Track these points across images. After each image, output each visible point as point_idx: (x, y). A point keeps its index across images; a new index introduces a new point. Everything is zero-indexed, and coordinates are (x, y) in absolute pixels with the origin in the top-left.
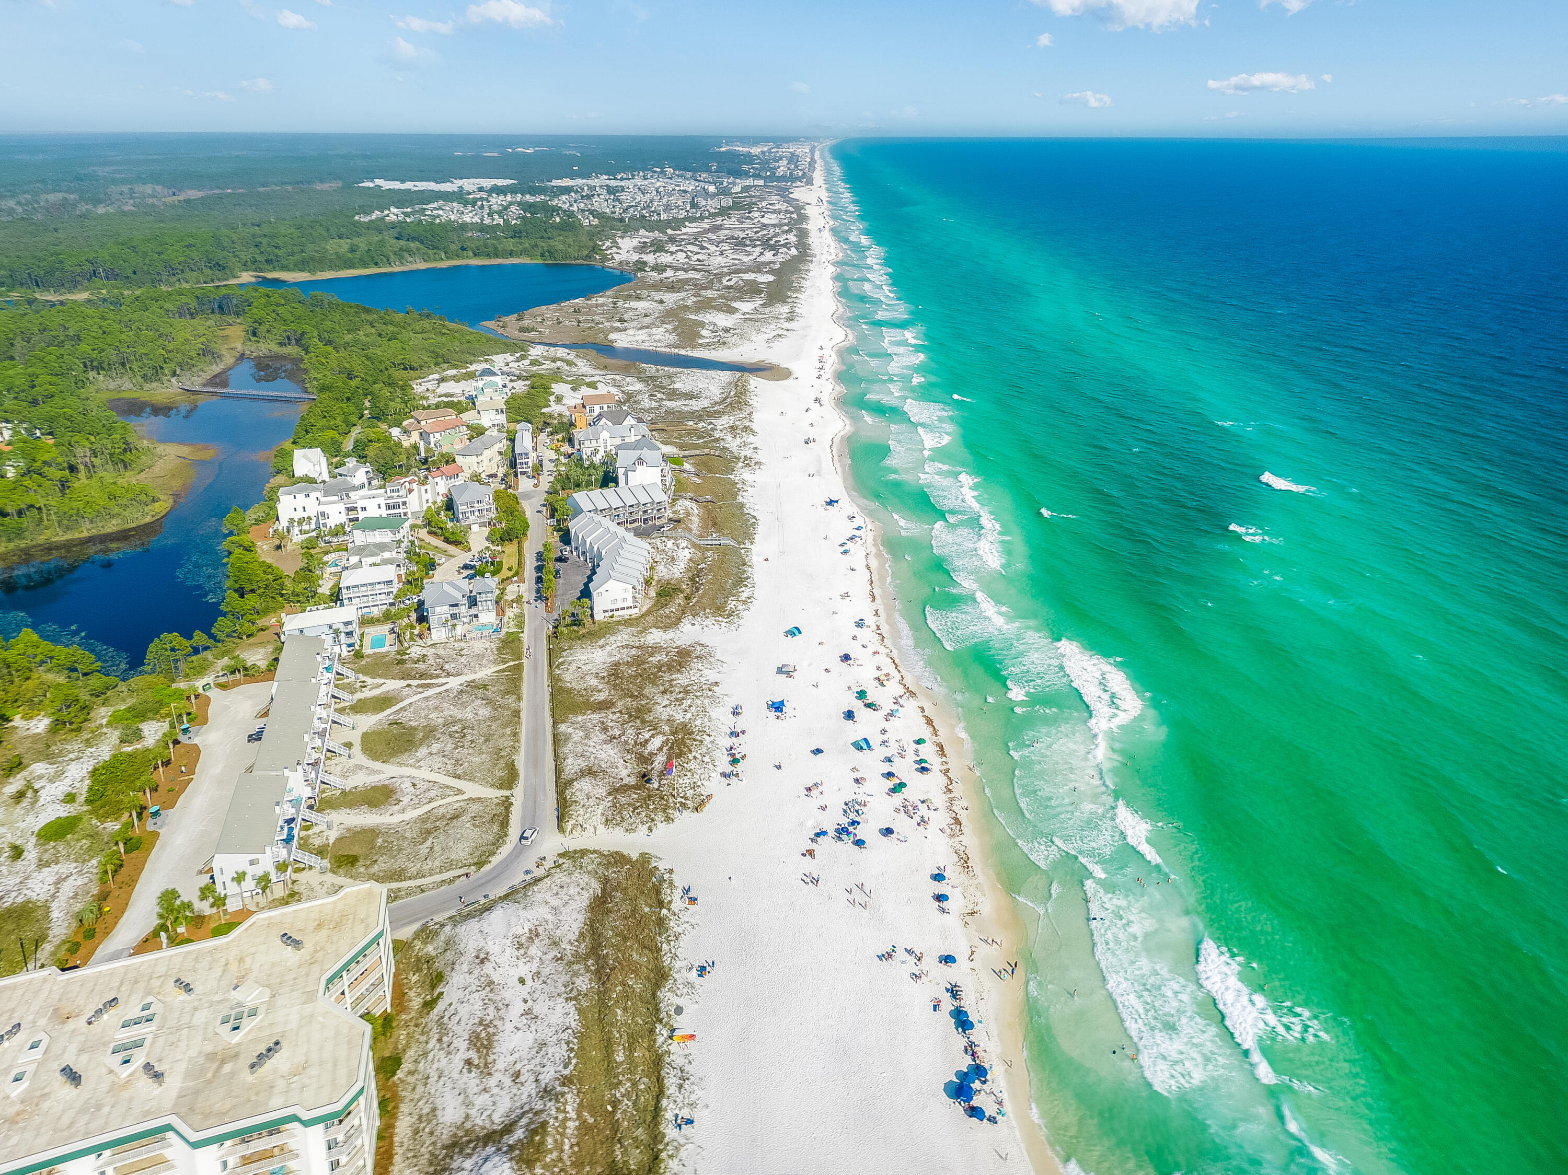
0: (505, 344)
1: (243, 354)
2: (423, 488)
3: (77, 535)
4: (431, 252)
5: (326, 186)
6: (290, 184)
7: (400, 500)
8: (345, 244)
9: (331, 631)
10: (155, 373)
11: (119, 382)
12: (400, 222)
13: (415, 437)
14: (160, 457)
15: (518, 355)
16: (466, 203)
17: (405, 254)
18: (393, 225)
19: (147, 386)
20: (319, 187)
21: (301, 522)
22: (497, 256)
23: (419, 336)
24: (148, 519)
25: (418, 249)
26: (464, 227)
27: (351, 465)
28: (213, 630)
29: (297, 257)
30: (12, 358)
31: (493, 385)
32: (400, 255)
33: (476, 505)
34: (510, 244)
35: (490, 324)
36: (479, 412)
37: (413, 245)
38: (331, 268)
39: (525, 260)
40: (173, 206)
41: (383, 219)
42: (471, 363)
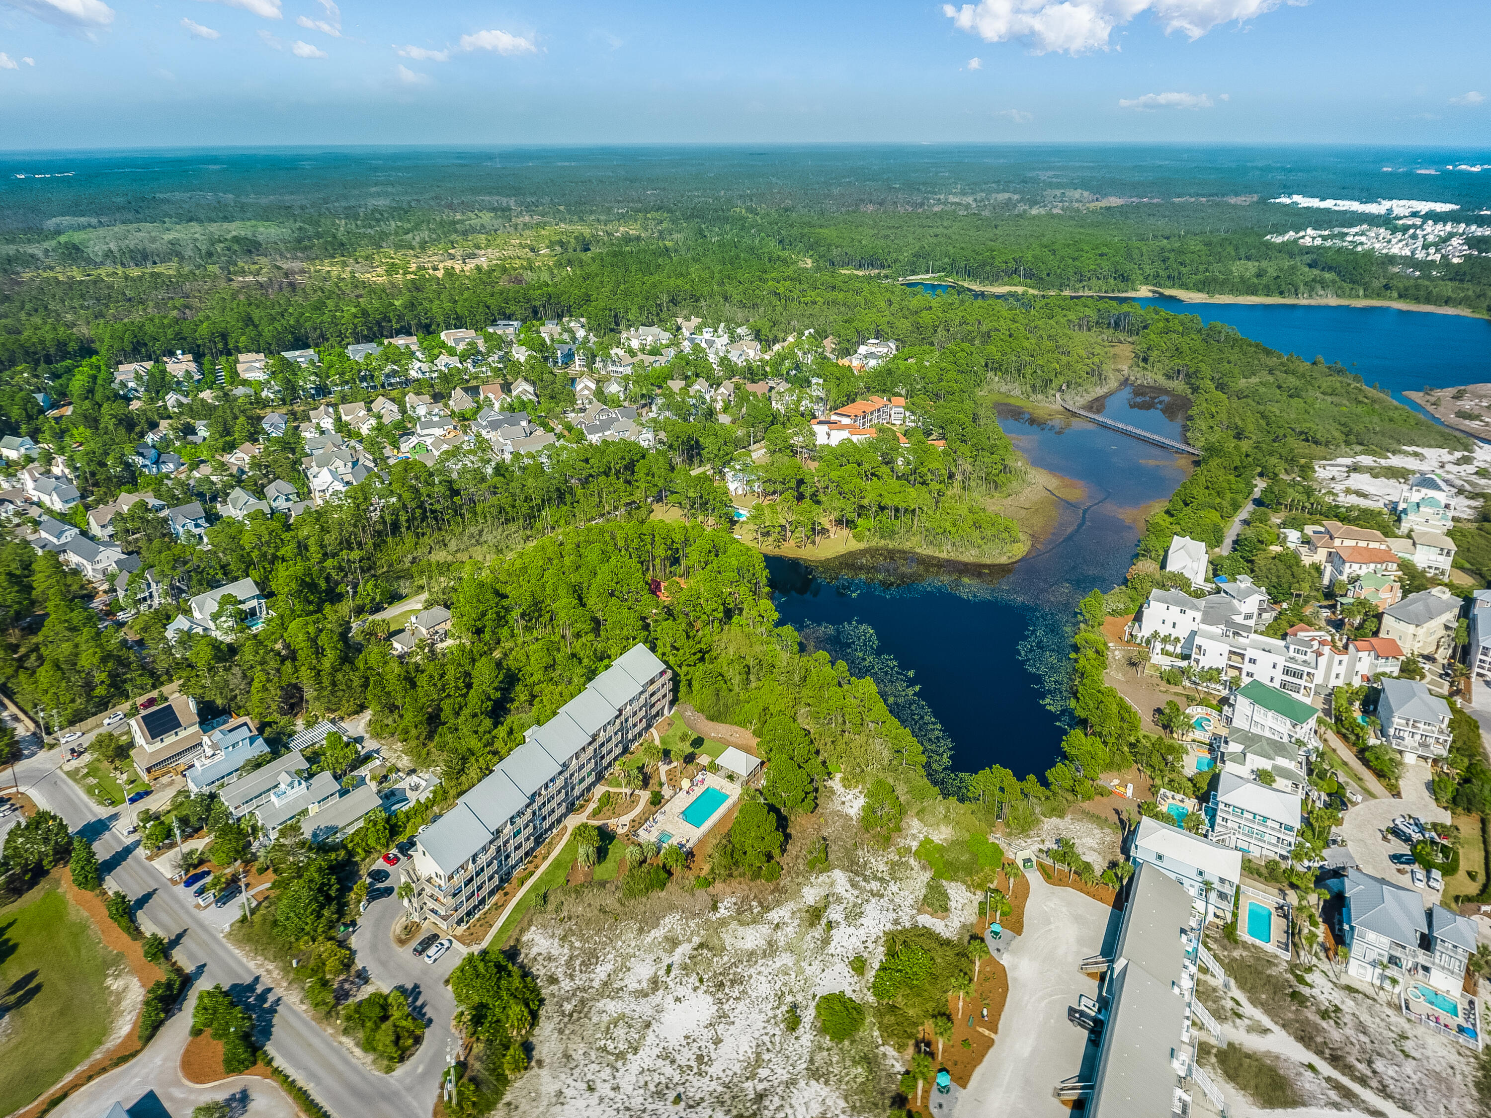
0: (1443, 435)
1: (1127, 379)
2: (1337, 658)
3: (937, 554)
4: (1347, 286)
5: (1240, 200)
6: (1204, 195)
7: (1306, 670)
8: (1252, 267)
9: (1200, 879)
10: (1043, 386)
11: (1010, 386)
12: (1318, 248)
13: (1320, 556)
14: (1029, 484)
15: (1458, 455)
16: (1394, 230)
17: (1318, 286)
18: (1308, 250)
19: (1033, 397)
20: (1233, 200)
21: (1166, 640)
22: (1428, 300)
23: (1329, 399)
24: (1004, 560)
25: (1334, 282)
26: (1391, 259)
27: (1243, 586)
28: (1048, 773)
29: (1200, 277)
30: (932, 344)
31: (1432, 502)
32: (1311, 286)
33: (1421, 726)
34: (1449, 289)
35: (1416, 396)
36: (1414, 544)
37: (1328, 276)
38: (1231, 292)
39: (1465, 312)
40: (1094, 212)
41: (1295, 241)
42: (1394, 453)
